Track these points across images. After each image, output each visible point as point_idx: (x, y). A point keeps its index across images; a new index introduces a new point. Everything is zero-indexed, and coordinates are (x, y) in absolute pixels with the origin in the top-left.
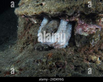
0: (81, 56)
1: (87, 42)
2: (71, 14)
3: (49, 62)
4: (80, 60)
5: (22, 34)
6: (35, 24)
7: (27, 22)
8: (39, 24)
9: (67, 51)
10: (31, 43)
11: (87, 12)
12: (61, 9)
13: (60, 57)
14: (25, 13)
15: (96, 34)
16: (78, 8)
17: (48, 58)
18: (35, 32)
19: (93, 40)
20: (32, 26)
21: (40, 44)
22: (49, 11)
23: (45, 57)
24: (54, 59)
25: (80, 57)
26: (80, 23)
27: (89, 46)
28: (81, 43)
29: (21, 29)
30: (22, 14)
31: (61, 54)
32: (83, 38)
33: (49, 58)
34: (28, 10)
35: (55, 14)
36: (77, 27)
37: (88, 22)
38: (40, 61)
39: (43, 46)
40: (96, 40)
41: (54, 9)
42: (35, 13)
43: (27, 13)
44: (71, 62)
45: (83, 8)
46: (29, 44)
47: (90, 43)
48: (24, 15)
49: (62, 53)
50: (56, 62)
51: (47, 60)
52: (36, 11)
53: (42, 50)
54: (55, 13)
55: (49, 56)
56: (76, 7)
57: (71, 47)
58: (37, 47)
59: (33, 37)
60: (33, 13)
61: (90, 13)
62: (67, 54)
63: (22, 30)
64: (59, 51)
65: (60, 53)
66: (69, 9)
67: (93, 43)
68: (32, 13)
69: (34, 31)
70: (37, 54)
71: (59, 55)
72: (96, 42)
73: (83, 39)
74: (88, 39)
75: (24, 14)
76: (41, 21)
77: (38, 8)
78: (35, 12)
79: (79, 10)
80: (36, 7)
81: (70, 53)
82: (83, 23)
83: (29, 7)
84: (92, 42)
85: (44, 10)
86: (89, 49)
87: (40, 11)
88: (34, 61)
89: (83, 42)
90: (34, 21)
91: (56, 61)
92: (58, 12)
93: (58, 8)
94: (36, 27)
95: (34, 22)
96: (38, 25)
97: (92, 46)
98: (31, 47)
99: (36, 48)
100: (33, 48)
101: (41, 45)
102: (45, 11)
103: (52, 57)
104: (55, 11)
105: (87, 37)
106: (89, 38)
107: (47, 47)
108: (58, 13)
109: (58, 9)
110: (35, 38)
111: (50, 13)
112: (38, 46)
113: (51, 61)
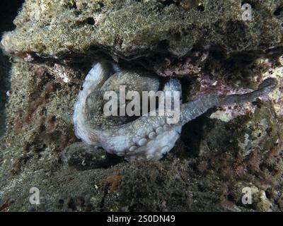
0: (210, 185)
1: (227, 142)
2: (186, 51)
3: (108, 204)
4: (209, 198)
5: (21, 116)
6: (66, 84)
7: (39, 80)
8: (76, 85)
9: (167, 169)
10: (50, 144)
11: (235, 48)
12: (154, 36)
13: (145, 187)
14: (37, 47)
15: (256, 116)
16: (206, 33)
17: (106, 193)
18: (63, 109)
19: (247, 136)
20: (55, 90)
21: (81, 145)
22: (116, 42)
23: (96, 187)
24: (125, 194)
25: (209, 189)
26: (205, 83)
27: (236, 155)
28: (209, 144)
29: (19, 101)
30: (26, 50)
31: (149, 179)
32: (216, 128)
33: (109, 192)
34: (46, 36)
35: (135, 50)
36: (195, 94)
37: (229, 79)
38: (79, 202)
39: (89, 151)
40: (255, 134)
41: (131, 35)
42: (71, 48)
43: (45, 47)
44: (180, 204)
45: (222, 33)
46: (45, 146)
47: (239, 145)
48: (33, 54)
49: (151, 175)
50: (134, 206)
51: (103, 200)
52: (73, 39)
53: (87, 167)
54: (134, 47)
55: (109, 184)
56: (200, 29)
57: (178, 157)
58: (69, 157)
59: (56, 124)
60: (63, 47)
61: (244, 48)
62: (168, 179)
63: (21, 102)
64: (141, 170)
65: (147, 176)
66: (177, 36)
67: (246, 144)
68: (60, 46)
69: (60, 105)
70: (71, 179)
71: (144, 181)
72: (254, 142)
73: (217, 132)
74: (233, 131)
75: (35, 50)
76: (83, 74)
77: (79, 30)
78: (69, 44)
79: (209, 40)
80: (72, 27)
81: (177, 176)
82: (214, 84)
83: (50, 28)
84: (243, 142)
85: (100, 36)
86: (236, 162)
87: (88, 41)
88: (61, 201)
89: (215, 142)
90: (62, 76)
91: (132, 203)
92: (145, 43)
93: (146, 32)
94: (67, 93)
95: (61, 79)
96: (74, 87)
97: (242, 152)
98: (50, 157)
99: (66, 160)
100: (57, 159)
101: (84, 151)
102: (102, 40)
103: (121, 188)
104: (134, 42)
105: (227, 126)
106: (236, 128)
107: (103, 157)
108: (142, 47)
109: (145, 35)
110: (64, 126)
111: (117, 47)
112: (76, 153)
113: (117, 201)
